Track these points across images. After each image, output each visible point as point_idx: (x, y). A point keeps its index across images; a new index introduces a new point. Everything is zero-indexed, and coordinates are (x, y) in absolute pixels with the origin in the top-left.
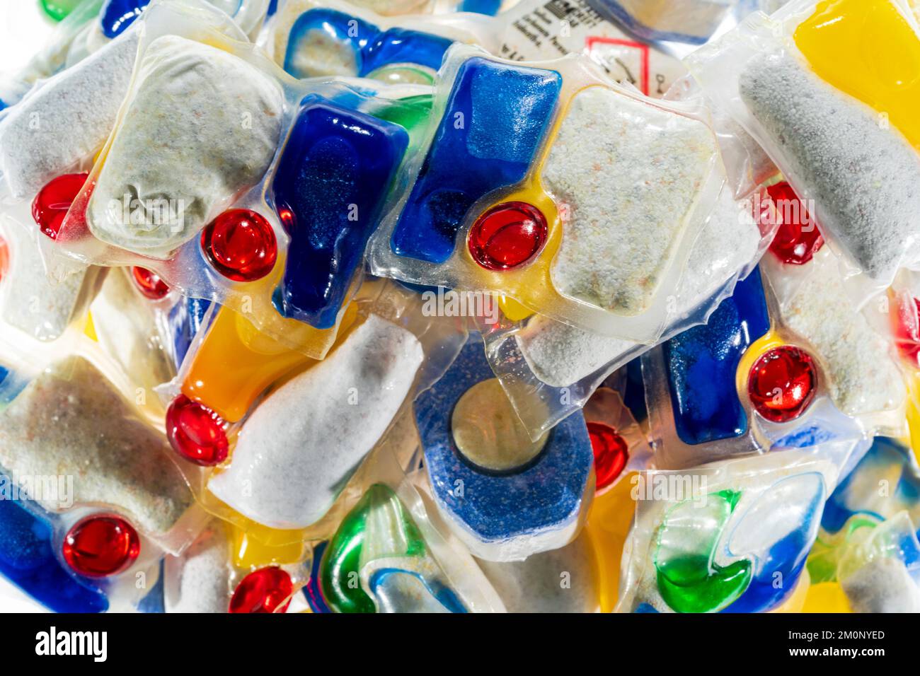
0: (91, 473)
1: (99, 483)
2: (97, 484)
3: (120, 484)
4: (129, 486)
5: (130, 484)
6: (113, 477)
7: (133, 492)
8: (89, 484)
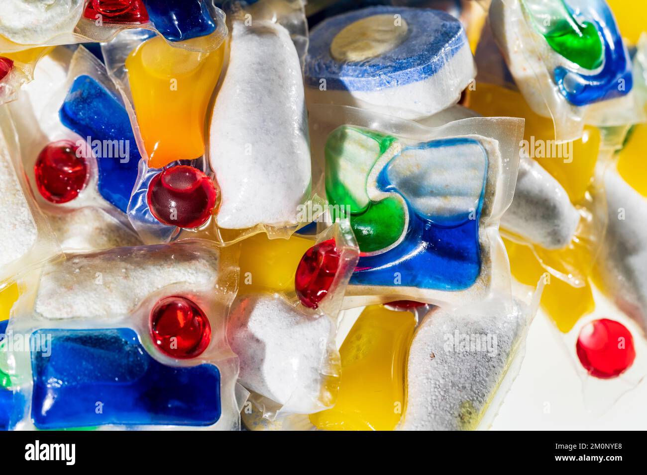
0: (132, 274)
1: (143, 276)
2: (144, 278)
3: (158, 267)
4: (165, 265)
5: (165, 263)
6: (149, 266)
7: (172, 266)
8: (137, 282)
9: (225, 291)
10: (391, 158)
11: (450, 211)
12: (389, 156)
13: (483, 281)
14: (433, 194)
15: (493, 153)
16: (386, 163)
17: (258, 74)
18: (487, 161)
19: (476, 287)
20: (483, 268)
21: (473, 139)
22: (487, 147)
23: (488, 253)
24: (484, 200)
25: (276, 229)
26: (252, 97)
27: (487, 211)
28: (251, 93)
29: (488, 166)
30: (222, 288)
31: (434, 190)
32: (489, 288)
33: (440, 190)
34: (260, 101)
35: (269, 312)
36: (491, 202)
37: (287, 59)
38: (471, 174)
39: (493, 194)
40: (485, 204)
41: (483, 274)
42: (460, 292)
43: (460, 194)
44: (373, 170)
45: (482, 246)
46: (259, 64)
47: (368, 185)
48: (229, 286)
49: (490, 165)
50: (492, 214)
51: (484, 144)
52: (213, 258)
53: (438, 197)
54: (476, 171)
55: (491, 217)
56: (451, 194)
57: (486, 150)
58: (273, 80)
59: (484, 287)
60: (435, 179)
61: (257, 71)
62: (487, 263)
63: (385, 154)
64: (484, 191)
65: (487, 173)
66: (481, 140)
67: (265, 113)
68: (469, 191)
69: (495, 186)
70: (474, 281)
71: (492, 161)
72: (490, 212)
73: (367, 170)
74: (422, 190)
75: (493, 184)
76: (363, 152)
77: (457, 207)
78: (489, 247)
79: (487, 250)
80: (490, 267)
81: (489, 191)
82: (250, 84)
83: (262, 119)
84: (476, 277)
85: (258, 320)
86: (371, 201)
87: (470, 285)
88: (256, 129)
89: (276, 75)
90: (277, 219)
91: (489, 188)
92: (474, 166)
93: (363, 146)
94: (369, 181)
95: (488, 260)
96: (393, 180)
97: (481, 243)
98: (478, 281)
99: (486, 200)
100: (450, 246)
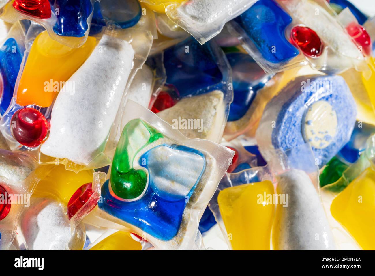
9: (26, 191)
10: (154, 147)
11: (173, 191)
12: (154, 145)
13: (177, 240)
14: (168, 177)
15: (210, 165)
16: (150, 149)
17: (94, 70)
18: (204, 169)
19: (172, 242)
20: (179, 232)
21: (202, 153)
22: (208, 161)
23: (186, 224)
24: (194, 192)
25: (75, 165)
26: (84, 82)
27: (194, 200)
28: (84, 80)
29: (204, 173)
30: (24, 188)
31: (169, 175)
32: (180, 245)
33: (172, 176)
34: (87, 86)
35: (50, 212)
36: (199, 195)
37: (117, 67)
38: (192, 173)
39: (201, 190)
40: (194, 194)
41: (179, 236)
42: (162, 242)
43: (182, 183)
44: (142, 151)
45: (183, 219)
46: (99, 64)
47: (135, 158)
48: (28, 188)
49: (206, 172)
50: (196, 202)
51: (207, 158)
52: (31, 169)
53: (168, 180)
54: (196, 173)
55: (196, 203)
56: (177, 181)
57: (206, 162)
58: (101, 77)
59: (177, 244)
60: (173, 169)
61: (95, 68)
62: (183, 230)
63: (152, 144)
64: (195, 186)
65: (202, 176)
66: (206, 155)
67: (86, 95)
68: (188, 183)
69: (204, 186)
70: (172, 238)
71: (207, 170)
72: (196, 200)
73: (139, 149)
74: (162, 172)
75: (203, 184)
76: (142, 137)
77: (178, 190)
78: (188, 221)
79: (186, 222)
80: (184, 233)
81: (199, 188)
82: (87, 74)
83: (83, 97)
84: (174, 236)
85: (43, 215)
86: (133, 169)
87: (169, 240)
88: (76, 102)
89: (104, 74)
90: (75, 159)
91: (200, 186)
92: (196, 170)
93: (143, 134)
94: (137, 156)
95: (185, 229)
96: (149, 161)
97: (184, 217)
98: (174, 239)
99: (195, 192)
100: (166, 212)
